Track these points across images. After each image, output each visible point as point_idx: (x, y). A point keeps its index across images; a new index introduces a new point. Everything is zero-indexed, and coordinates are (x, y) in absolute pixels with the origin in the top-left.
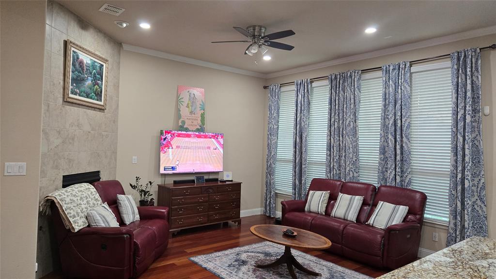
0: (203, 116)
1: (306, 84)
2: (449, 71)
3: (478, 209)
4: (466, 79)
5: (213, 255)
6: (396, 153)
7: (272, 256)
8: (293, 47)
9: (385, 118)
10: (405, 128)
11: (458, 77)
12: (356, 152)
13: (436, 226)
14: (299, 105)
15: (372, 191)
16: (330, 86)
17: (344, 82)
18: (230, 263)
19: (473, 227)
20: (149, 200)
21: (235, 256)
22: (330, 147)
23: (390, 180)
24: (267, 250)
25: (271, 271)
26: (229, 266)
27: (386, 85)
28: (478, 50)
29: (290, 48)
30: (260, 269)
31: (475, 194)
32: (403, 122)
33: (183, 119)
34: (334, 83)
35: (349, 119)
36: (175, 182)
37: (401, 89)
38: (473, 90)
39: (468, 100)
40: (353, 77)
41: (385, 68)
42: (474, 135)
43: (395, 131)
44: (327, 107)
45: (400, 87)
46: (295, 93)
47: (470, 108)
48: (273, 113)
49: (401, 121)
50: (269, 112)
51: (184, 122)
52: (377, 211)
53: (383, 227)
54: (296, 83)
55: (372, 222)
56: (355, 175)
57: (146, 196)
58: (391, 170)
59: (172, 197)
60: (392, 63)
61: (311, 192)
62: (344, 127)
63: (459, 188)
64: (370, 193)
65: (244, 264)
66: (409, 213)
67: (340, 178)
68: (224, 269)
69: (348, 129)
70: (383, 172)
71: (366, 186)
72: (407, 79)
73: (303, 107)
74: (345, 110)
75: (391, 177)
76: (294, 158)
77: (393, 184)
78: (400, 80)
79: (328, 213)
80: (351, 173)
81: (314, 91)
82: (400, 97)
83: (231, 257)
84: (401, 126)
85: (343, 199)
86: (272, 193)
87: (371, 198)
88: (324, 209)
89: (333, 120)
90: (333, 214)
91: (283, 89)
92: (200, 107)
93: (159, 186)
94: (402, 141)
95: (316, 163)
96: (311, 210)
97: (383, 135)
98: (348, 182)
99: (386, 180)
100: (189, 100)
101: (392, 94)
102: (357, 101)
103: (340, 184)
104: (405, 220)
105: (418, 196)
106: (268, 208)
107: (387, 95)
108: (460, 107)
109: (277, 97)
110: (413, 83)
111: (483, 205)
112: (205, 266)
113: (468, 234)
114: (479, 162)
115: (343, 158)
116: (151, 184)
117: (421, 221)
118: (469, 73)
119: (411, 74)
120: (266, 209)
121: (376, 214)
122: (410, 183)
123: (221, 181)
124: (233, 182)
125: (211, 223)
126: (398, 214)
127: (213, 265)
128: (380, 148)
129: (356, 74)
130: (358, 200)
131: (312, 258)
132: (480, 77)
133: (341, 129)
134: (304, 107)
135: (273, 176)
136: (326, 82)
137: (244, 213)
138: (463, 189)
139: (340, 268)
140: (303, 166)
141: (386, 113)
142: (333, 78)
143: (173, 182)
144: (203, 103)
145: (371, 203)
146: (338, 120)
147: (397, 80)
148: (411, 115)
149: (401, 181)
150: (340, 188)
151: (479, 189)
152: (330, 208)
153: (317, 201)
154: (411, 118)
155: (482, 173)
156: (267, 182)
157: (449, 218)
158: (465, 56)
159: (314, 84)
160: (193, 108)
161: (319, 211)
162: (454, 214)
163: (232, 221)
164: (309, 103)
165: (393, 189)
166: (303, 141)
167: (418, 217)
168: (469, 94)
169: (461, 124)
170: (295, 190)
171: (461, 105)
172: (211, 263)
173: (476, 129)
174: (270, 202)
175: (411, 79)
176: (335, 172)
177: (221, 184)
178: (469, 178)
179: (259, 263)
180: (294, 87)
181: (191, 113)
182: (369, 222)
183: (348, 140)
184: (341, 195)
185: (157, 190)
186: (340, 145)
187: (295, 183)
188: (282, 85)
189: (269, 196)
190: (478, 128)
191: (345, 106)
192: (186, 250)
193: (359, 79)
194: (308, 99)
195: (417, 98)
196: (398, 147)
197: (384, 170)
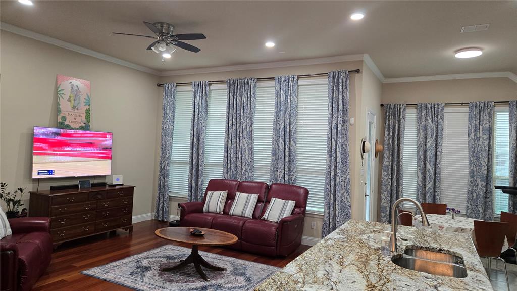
0: (88, 112)
1: (204, 86)
2: (326, 87)
3: (345, 200)
4: (339, 94)
5: (109, 266)
6: (285, 155)
7: (175, 258)
8: (200, 50)
9: (276, 123)
10: (293, 133)
11: (333, 93)
12: (252, 154)
13: (315, 216)
14: (197, 107)
15: (265, 189)
16: (228, 90)
17: (241, 87)
18: (132, 271)
19: (341, 214)
20: (21, 211)
21: (135, 264)
22: (227, 149)
23: (280, 178)
24: (168, 253)
25: (177, 272)
26: (132, 274)
27: (278, 95)
28: (348, 72)
29: (196, 50)
30: (166, 273)
31: (343, 187)
32: (291, 128)
33: (63, 114)
34: (232, 88)
35: (246, 123)
36: (53, 189)
37: (290, 99)
38: (343, 104)
39: (340, 112)
40: (250, 84)
41: (277, 79)
42: (343, 141)
43: (285, 135)
44: (225, 110)
45: (289, 97)
46: (192, 94)
47: (341, 119)
48: (168, 112)
49: (290, 127)
50: (163, 112)
51: (64, 118)
52: (271, 206)
53: (275, 221)
54: (194, 84)
55: (266, 217)
56: (250, 175)
57: (16, 206)
58: (281, 170)
59: (52, 205)
60: (282, 75)
61: (209, 193)
62: (241, 130)
63: (332, 183)
64: (263, 190)
65: (147, 270)
66: (296, 206)
67: (236, 178)
68: (127, 278)
69: (245, 132)
70: (274, 172)
71: (260, 185)
72: (294, 90)
73: (200, 109)
74: (242, 114)
75: (281, 176)
76: (191, 160)
77: (283, 182)
78: (289, 91)
79: (226, 212)
80: (247, 173)
81: (212, 93)
82: (289, 106)
83: (131, 265)
84: (290, 131)
85: (241, 197)
86: (166, 197)
87: (265, 195)
88: (222, 208)
89: (230, 123)
90: (231, 212)
91: (179, 89)
92: (84, 102)
93: (32, 194)
94: (290, 144)
95: (213, 165)
96: (210, 210)
97: (275, 138)
98: (244, 182)
99: (276, 179)
100: (71, 93)
101: (283, 103)
102: (253, 106)
103: (236, 184)
104: (293, 213)
105: (302, 191)
106: (161, 212)
107: (279, 103)
108: (334, 117)
109: (172, 97)
110: (299, 95)
111: (348, 197)
112: (103, 277)
113: (338, 220)
114: (346, 162)
115: (240, 159)
116: (22, 192)
117: (304, 212)
118: (341, 90)
119: (298, 86)
120: (158, 213)
121: (270, 209)
122: (295, 181)
123: (110, 186)
124: (124, 187)
125: (99, 232)
126: (287, 208)
127: (112, 275)
128: (272, 150)
129: (252, 82)
130: (254, 197)
131: (214, 256)
132: (348, 94)
133: (238, 132)
134: (202, 109)
135: (167, 178)
136: (225, 86)
137: (135, 219)
138: (335, 184)
139: (241, 261)
140: (200, 168)
141: (278, 119)
142: (231, 83)
143: (50, 189)
144: (88, 97)
145: (264, 199)
146: (235, 124)
147: (287, 90)
148: (298, 122)
149: (289, 179)
150: (237, 188)
151: (346, 183)
152: (227, 208)
153: (215, 201)
154: (297, 124)
155: (348, 171)
156: (160, 185)
157: (324, 208)
158: (338, 76)
159: (212, 87)
160: (76, 102)
161: (218, 210)
162: (328, 204)
163: (123, 229)
164: (207, 106)
165: (282, 187)
166: (201, 142)
167: (302, 209)
168: (341, 107)
169: (334, 131)
170: (191, 191)
171: (335, 116)
172: (109, 274)
173: (344, 136)
174: (163, 206)
175: (298, 91)
176: (231, 173)
177: (110, 188)
178: (339, 175)
179: (163, 267)
180: (191, 88)
181: (74, 107)
182: (264, 217)
183: (245, 142)
184: (238, 194)
185: (29, 198)
186: (236, 147)
187: (192, 185)
188: (178, 85)
189: (162, 199)
190: (346, 134)
191: (242, 111)
192: (74, 265)
193: (255, 87)
194: (206, 101)
195: (302, 108)
196: (287, 149)
197: (275, 169)
